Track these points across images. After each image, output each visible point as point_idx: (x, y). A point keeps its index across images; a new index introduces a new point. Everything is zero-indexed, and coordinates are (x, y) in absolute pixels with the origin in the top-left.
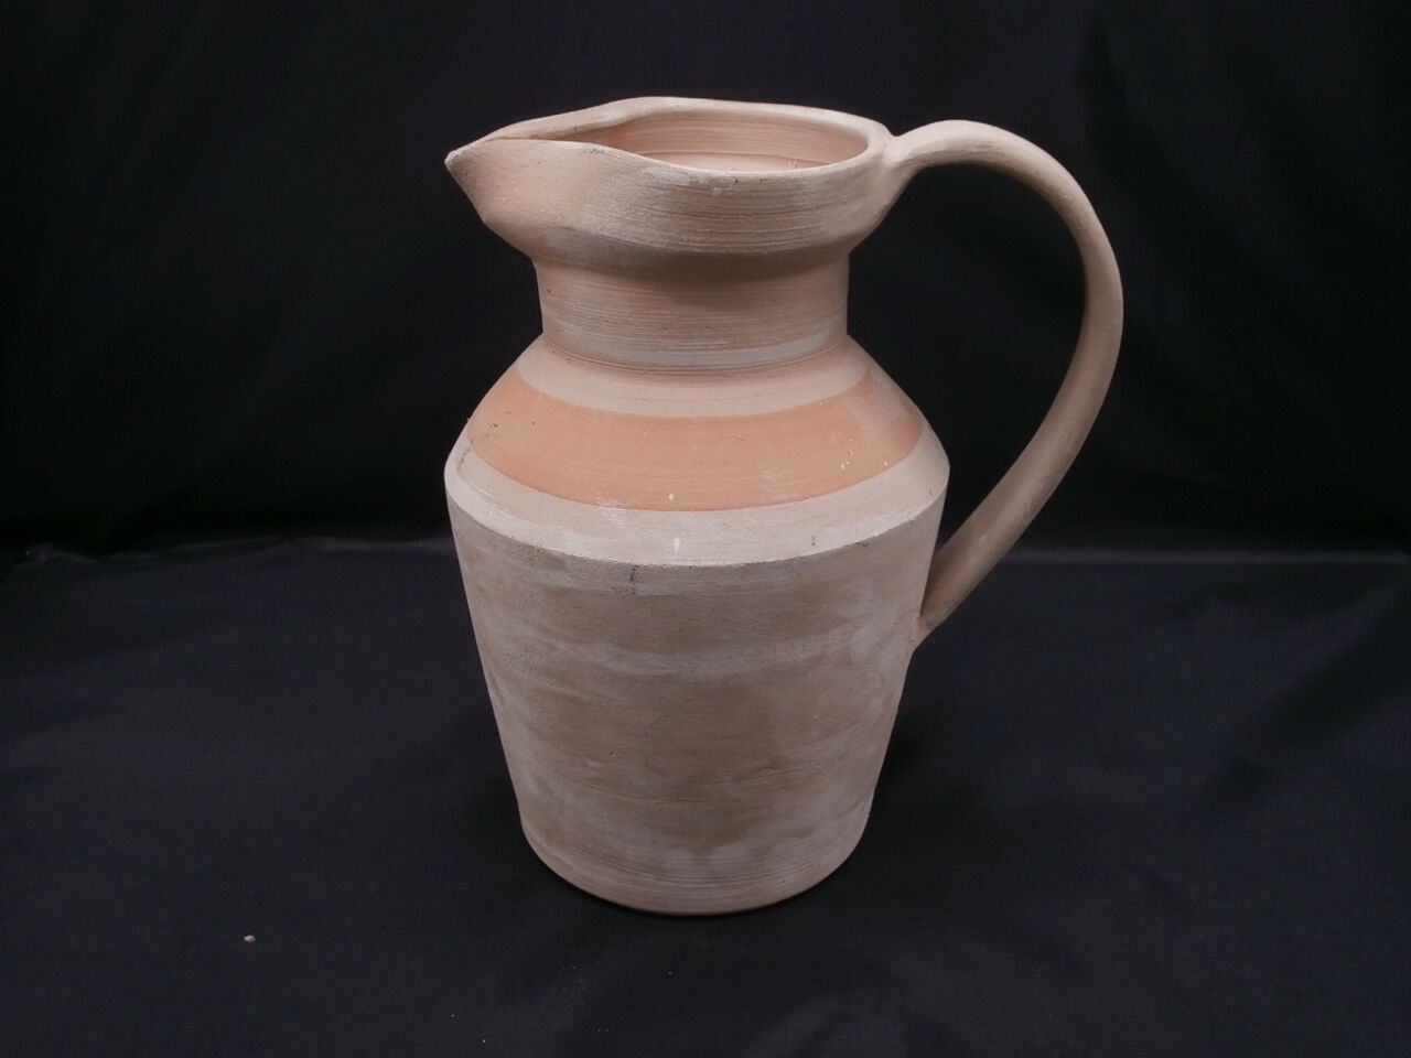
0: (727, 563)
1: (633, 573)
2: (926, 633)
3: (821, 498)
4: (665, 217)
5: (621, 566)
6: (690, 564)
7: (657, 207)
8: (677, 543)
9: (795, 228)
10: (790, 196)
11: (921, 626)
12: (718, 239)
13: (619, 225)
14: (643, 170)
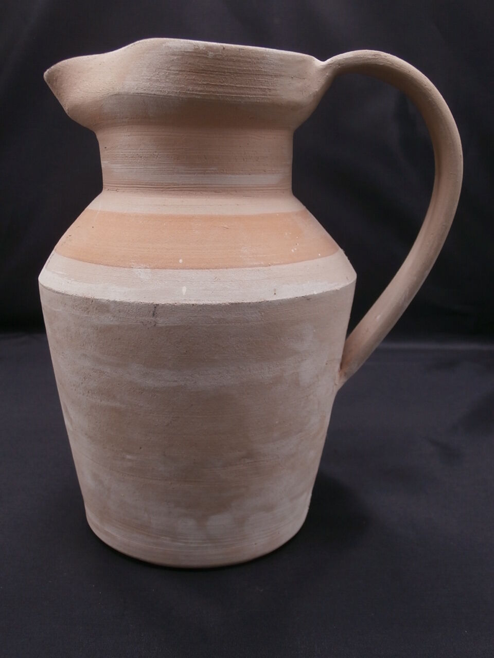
0: (218, 302)
1: (155, 309)
2: (344, 380)
3: (280, 267)
4: (178, 74)
5: (147, 306)
6: (193, 302)
7: (172, 68)
8: (184, 289)
9: (262, 87)
10: (258, 63)
11: (341, 376)
12: (213, 89)
13: (148, 83)
14: (164, 45)
